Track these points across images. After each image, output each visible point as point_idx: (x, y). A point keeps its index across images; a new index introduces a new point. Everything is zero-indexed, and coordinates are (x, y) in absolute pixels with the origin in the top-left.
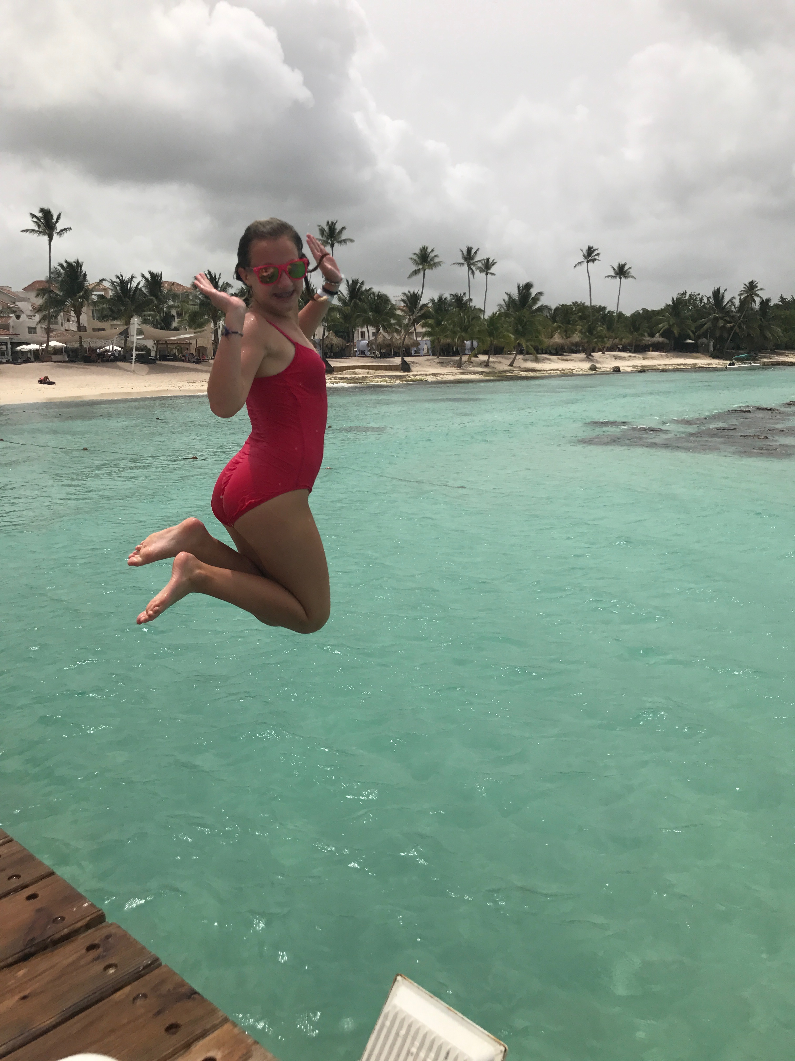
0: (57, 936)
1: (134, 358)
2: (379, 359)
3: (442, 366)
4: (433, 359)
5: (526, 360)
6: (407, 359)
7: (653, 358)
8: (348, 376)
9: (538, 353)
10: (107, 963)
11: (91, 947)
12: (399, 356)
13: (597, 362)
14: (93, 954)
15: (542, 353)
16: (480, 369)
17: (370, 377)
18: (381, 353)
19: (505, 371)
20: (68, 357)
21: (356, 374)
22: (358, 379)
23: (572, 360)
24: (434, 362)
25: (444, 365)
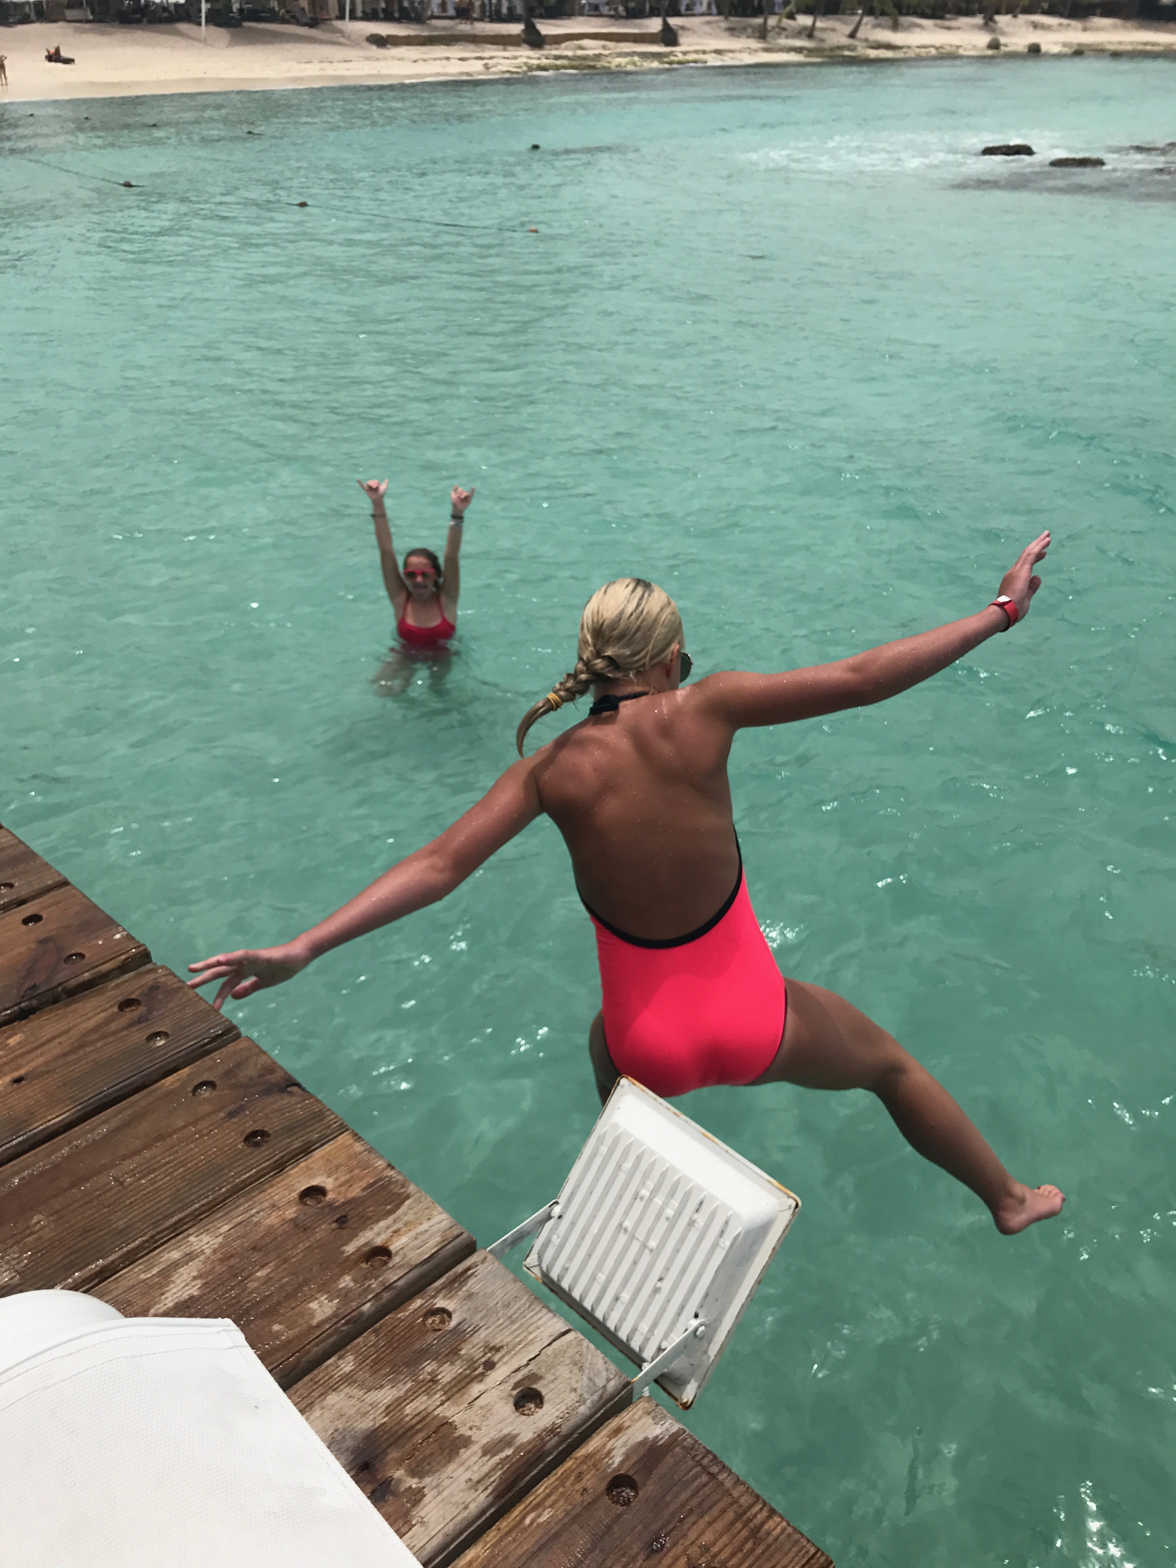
0: (73, 982)
1: (203, 15)
2: (623, 21)
3: (732, 35)
4: (717, 22)
5: (876, 26)
6: (673, 21)
7: (1099, 29)
8: (570, 53)
9: (901, 13)
10: (153, 1031)
11: (127, 1004)
12: (658, 15)
13: (1003, 33)
14: (131, 1014)
15: (908, 14)
16: (798, 43)
17: (606, 56)
18: (627, 9)
19: (841, 48)
20: (92, 13)
21: (582, 48)
22: (585, 58)
23: (959, 28)
24: (719, 27)
25: (736, 33)
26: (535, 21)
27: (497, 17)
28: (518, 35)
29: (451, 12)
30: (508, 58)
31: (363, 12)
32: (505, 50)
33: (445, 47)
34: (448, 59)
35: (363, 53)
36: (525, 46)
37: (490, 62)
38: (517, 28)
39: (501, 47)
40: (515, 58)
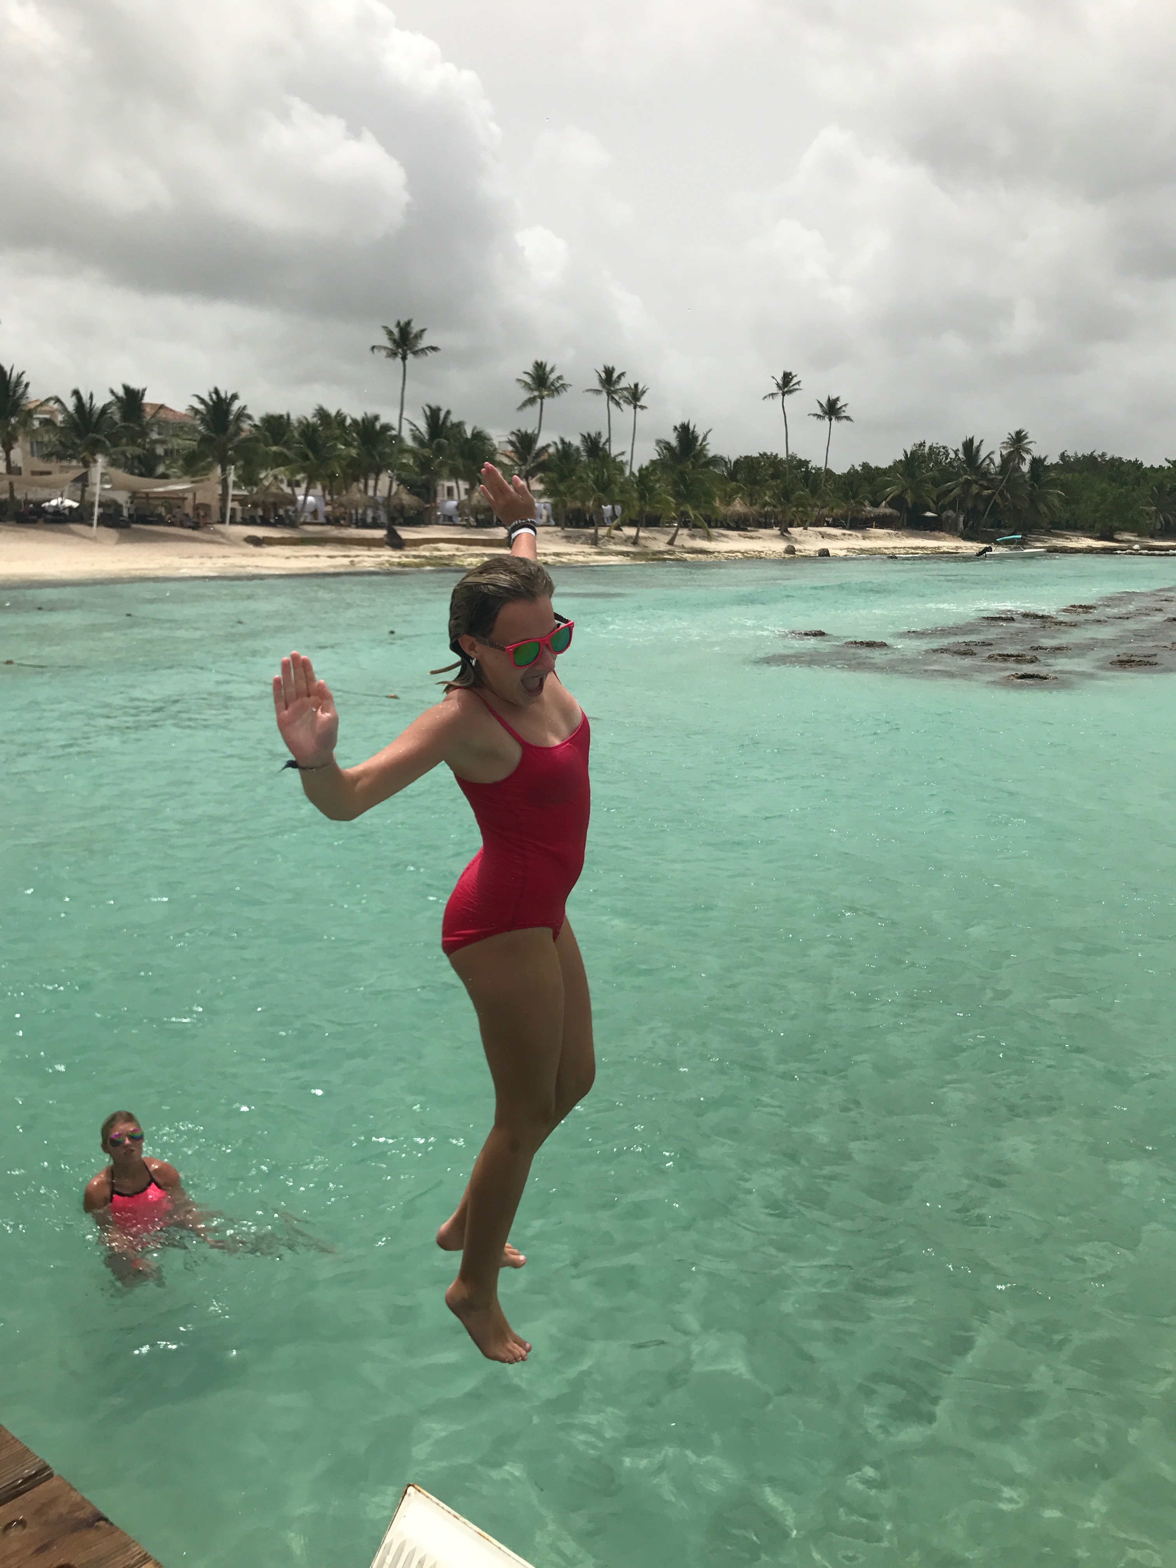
1: (95, 518)
2: (474, 529)
3: (569, 542)
4: (556, 531)
5: (693, 537)
7: (877, 538)
8: (427, 554)
9: (710, 526)
13: (796, 541)
15: (716, 527)
16: (624, 549)
17: (460, 556)
18: (477, 520)
19: (661, 552)
21: (439, 550)
22: (441, 558)
23: (760, 538)
24: (557, 536)
25: (571, 540)
26: (396, 528)
27: (362, 524)
28: (381, 539)
29: (322, 519)
30: (372, 557)
31: (242, 518)
32: (369, 550)
33: (315, 547)
34: (317, 556)
35: (240, 551)
36: (388, 547)
37: (356, 559)
38: (380, 533)
39: (366, 548)
40: (379, 556)
